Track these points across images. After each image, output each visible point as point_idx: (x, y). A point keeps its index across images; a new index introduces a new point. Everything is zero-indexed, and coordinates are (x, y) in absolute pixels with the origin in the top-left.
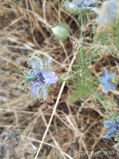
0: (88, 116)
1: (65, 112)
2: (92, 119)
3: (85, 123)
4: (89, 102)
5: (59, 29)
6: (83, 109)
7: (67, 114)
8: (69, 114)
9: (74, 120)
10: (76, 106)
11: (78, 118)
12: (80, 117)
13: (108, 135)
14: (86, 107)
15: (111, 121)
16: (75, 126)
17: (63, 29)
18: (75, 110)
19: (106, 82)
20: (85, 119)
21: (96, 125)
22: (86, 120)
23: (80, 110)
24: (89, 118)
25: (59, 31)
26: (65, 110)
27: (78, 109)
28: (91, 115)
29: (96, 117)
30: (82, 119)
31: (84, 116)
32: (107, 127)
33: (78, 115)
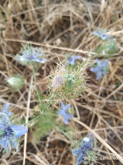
0: (56, 148)
1: (32, 152)
2: (61, 149)
3: (55, 156)
4: (54, 134)
5: (15, 81)
6: (50, 143)
7: (35, 153)
8: (37, 153)
9: (43, 157)
10: (43, 142)
11: (47, 154)
12: (49, 152)
13: (78, 162)
14: (52, 140)
15: (77, 148)
16: (47, 163)
17: (19, 80)
18: (42, 146)
19: (65, 114)
20: (54, 152)
21: (67, 154)
22: (56, 153)
23: (47, 145)
24: (58, 149)
25: (15, 82)
26: (32, 150)
27: (45, 145)
28: (59, 146)
29: (64, 146)
30: (51, 153)
31: (53, 149)
32: (75, 155)
33: (46, 150)
